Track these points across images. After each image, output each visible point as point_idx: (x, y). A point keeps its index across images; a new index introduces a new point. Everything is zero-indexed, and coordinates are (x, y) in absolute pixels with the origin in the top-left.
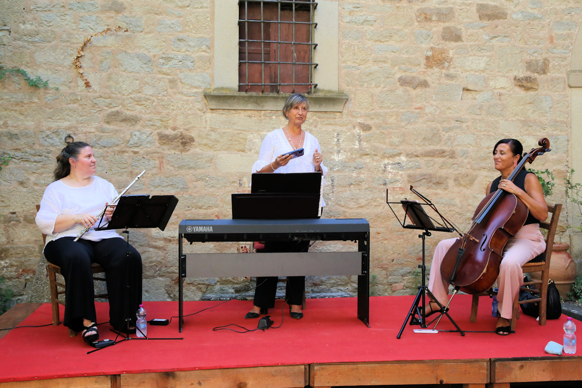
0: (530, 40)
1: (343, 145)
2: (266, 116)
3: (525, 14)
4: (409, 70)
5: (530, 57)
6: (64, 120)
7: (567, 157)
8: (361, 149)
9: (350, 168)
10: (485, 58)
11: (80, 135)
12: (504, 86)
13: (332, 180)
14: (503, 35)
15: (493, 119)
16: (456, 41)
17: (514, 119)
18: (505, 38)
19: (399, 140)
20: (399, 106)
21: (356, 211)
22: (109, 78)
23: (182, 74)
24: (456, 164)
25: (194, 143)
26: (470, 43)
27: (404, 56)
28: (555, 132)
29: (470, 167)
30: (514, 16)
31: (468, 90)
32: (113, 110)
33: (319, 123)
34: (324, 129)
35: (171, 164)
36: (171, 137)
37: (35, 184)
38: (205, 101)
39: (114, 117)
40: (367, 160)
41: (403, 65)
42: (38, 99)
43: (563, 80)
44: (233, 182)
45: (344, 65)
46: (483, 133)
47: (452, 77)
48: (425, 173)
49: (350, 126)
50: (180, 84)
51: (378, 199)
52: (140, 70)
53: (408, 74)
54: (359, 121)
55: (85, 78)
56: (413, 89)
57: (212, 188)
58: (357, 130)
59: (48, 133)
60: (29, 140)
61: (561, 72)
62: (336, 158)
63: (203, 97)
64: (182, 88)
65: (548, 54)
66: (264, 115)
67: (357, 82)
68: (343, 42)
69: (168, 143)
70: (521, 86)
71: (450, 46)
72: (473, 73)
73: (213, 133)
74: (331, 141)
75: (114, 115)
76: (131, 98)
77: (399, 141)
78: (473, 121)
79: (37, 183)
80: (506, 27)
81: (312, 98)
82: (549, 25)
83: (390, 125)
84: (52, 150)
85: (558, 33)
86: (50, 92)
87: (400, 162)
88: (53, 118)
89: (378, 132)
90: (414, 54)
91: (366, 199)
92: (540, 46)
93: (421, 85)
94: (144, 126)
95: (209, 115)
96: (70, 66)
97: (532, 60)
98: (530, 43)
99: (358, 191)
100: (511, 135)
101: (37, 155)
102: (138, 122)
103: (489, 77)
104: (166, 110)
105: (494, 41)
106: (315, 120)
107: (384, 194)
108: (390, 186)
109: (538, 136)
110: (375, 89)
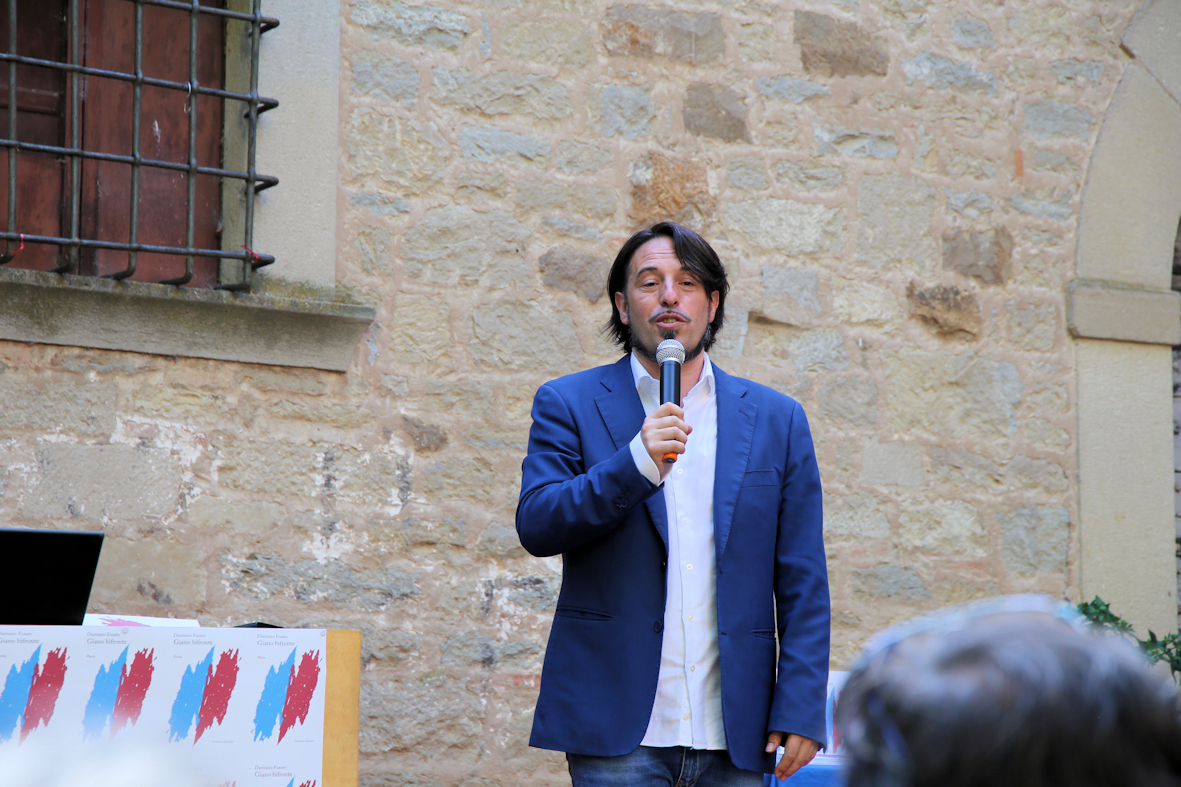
0: (957, 159)
1: (345, 501)
2: (63, 370)
3: (941, 65)
4: (578, 229)
5: (955, 219)
7: (1068, 584)
8: (407, 520)
9: (367, 595)
10: (821, 208)
12: (875, 316)
14: (877, 132)
15: (841, 434)
16: (729, 140)
17: (907, 438)
18: (882, 145)
20: (541, 363)
21: (383, 767)
26: (774, 151)
27: (559, 176)
28: (1030, 494)
30: (909, 68)
31: (762, 320)
33: (261, 411)
34: (279, 436)
40: (428, 563)
41: (557, 212)
43: (1052, 309)
45: (353, 189)
49: (370, 430)
51: (464, 720)
53: (571, 243)
54: (403, 411)
56: (587, 303)
58: (397, 448)
61: (1047, 283)
62: (322, 551)
65: (1007, 212)
66: (53, 363)
67: (398, 262)
68: (353, 100)
70: (929, 321)
71: (711, 154)
72: (780, 258)
74: (304, 483)
80: (885, 103)
81: (246, 309)
82: (1012, 112)
83: (511, 434)
85: (1039, 144)
87: (541, 577)
89: (468, 456)
90: (595, 171)
91: (421, 718)
92: (985, 182)
97: (959, 231)
98: (955, 170)
99: (391, 685)
100: (898, 494)
103: (829, 279)
105: (847, 150)
106: (246, 398)
107: (484, 701)
108: (504, 669)
109: (980, 502)
110: (459, 291)
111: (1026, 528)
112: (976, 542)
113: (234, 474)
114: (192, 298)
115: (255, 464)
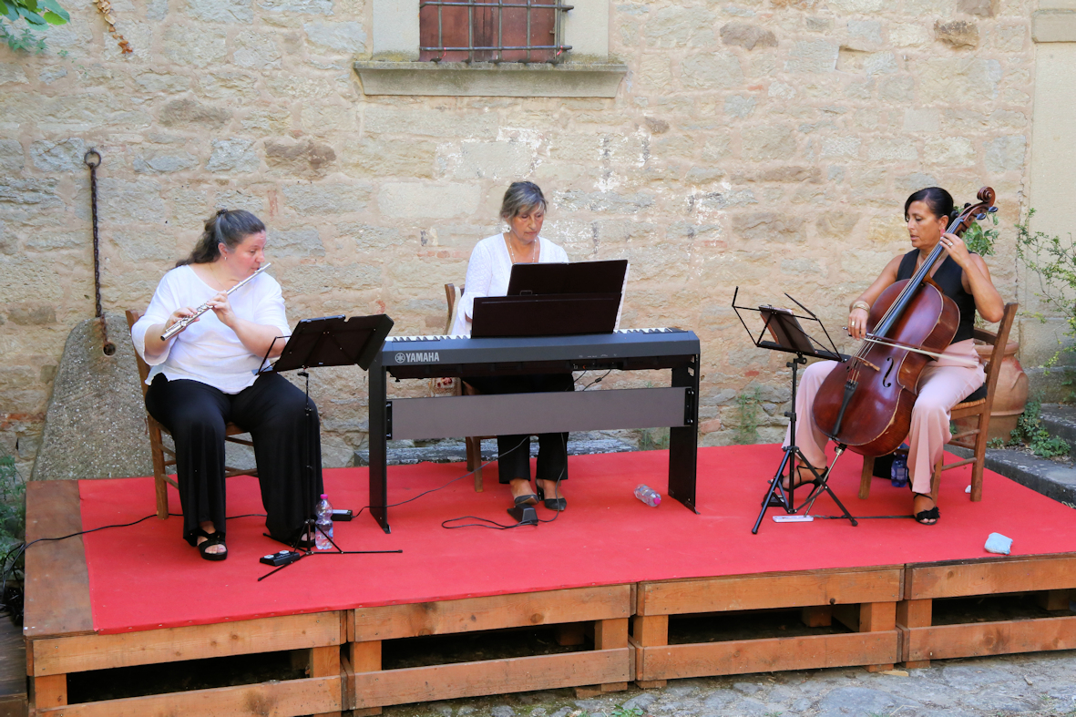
1: (615, 162)
2: (472, 108)
4: (741, 12)
6: (80, 118)
7: (1023, 176)
8: (648, 169)
9: (628, 206)
11: (113, 149)
12: (915, 42)
13: (595, 230)
15: (892, 107)
17: (930, 106)
19: (718, 149)
20: (720, 84)
21: (637, 287)
22: (167, 34)
23: (309, 24)
24: (822, 194)
25: (335, 162)
28: (1003, 130)
29: (847, 199)
31: (848, 50)
32: (177, 97)
33: (571, 120)
34: (581, 132)
35: (292, 205)
36: (290, 150)
37: (29, 247)
38: (356, 79)
39: (177, 113)
40: (659, 189)
41: (730, 4)
42: (27, 76)
43: (1023, 28)
44: (411, 237)
45: (618, 3)
46: (872, 134)
47: (820, 26)
48: (765, 211)
49: (628, 125)
50: (306, 45)
51: (679, 264)
52: (227, 17)
53: (738, 20)
54: (645, 115)
55: (119, 33)
56: (746, 50)
57: (370, 249)
58: (642, 133)
59: (50, 144)
60: (12, 159)
61: (1021, 13)
62: (603, 186)
63: (351, 70)
64: (311, 54)
66: (468, 105)
67: (643, 38)
69: (284, 162)
70: (947, 41)
72: (859, 16)
73: (370, 143)
74: (593, 154)
75: (180, 109)
76: (212, 74)
77: (719, 153)
78: (855, 110)
79: (33, 245)
81: (560, 72)
83: (703, 122)
84: (57, 178)
86: (50, 61)
87: (719, 192)
88: (58, 115)
89: (680, 135)
91: (656, 264)
93: (762, 41)
94: (237, 130)
95: (363, 106)
96: (87, 8)
99: (641, 249)
100: (924, 136)
101: (28, 190)
102: (226, 122)
103: (888, 24)
104: (280, 97)
106: (563, 114)
107: (689, 254)
108: (699, 238)
109: (973, 136)
110: (676, 50)
111: (999, 148)
112: (970, 158)
113: (558, 152)
114: (532, 69)
115: (568, 147)
